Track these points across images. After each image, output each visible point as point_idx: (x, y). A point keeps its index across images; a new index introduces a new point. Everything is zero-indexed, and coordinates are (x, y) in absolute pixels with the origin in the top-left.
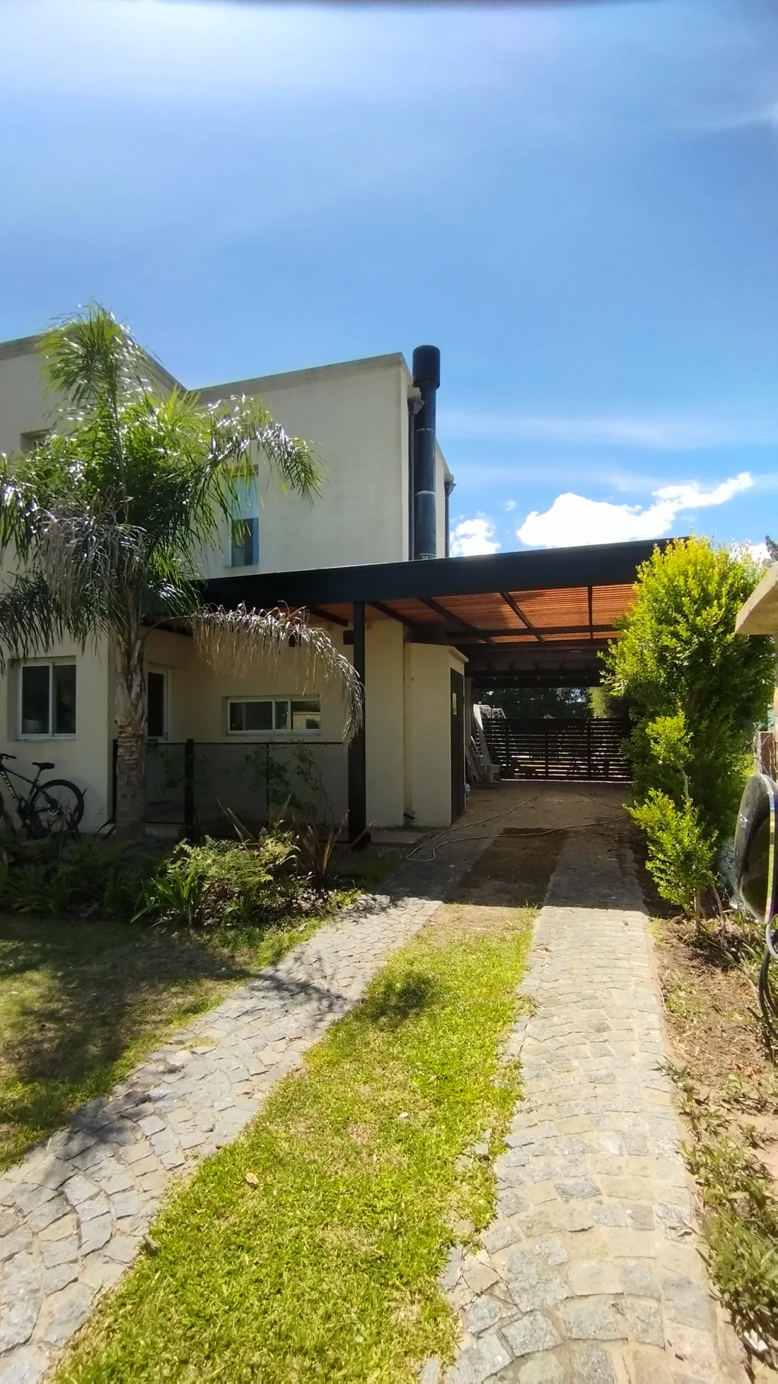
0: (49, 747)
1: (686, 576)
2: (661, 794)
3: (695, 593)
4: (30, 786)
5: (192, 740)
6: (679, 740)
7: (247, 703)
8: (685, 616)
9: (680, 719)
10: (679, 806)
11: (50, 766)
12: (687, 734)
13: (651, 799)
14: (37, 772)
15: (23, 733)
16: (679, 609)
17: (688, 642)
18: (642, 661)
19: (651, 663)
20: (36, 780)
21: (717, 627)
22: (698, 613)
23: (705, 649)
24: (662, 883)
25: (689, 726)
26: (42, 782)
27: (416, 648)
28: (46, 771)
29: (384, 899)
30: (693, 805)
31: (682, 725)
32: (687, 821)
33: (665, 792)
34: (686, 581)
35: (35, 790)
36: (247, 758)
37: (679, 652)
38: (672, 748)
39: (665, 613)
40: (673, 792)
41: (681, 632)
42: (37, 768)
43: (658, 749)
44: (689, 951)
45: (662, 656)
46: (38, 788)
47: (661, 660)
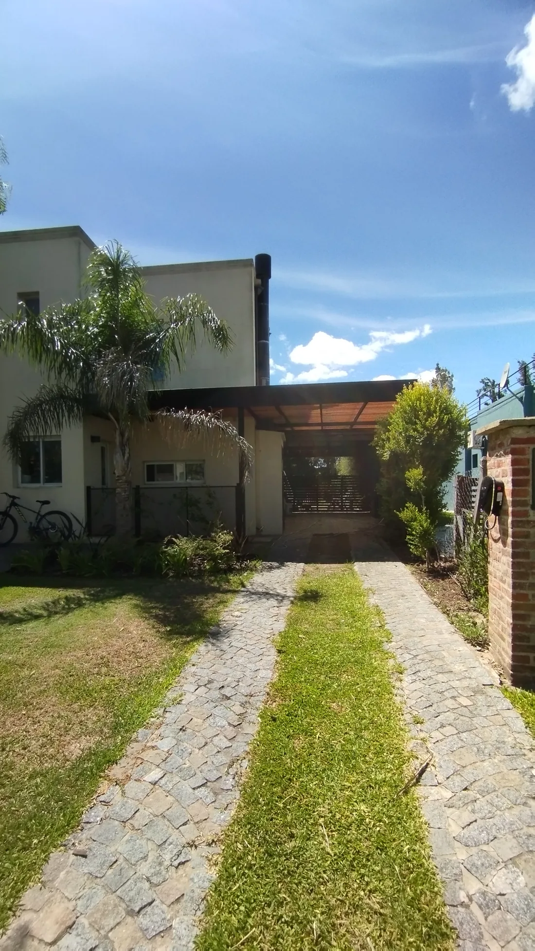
0: (42, 490)
1: (420, 401)
2: (411, 505)
3: (425, 410)
4: (36, 514)
5: (139, 486)
6: (420, 480)
7: (157, 465)
8: (420, 421)
9: (420, 470)
10: (420, 511)
11: (47, 502)
12: (423, 477)
13: (407, 508)
14: (39, 507)
15: (22, 482)
16: (417, 417)
17: (422, 433)
18: (398, 443)
19: (402, 443)
20: (39, 511)
21: (435, 427)
22: (426, 420)
23: (430, 437)
24: (411, 546)
25: (424, 474)
26: (43, 513)
27: (262, 433)
28: (45, 506)
29: (275, 564)
30: (426, 509)
31: (421, 472)
32: (424, 517)
33: (414, 504)
34: (420, 404)
35: (39, 517)
36: (175, 495)
37: (418, 438)
38: (417, 484)
39: (410, 419)
40: (418, 504)
41: (419, 429)
42: (39, 504)
43: (411, 484)
44: (426, 574)
45: (408, 439)
46: (41, 517)
47: (407, 442)
